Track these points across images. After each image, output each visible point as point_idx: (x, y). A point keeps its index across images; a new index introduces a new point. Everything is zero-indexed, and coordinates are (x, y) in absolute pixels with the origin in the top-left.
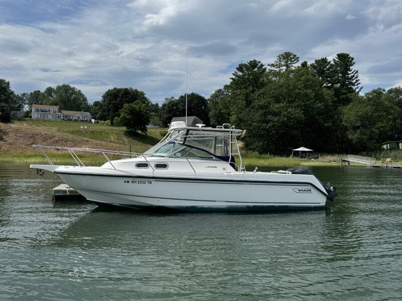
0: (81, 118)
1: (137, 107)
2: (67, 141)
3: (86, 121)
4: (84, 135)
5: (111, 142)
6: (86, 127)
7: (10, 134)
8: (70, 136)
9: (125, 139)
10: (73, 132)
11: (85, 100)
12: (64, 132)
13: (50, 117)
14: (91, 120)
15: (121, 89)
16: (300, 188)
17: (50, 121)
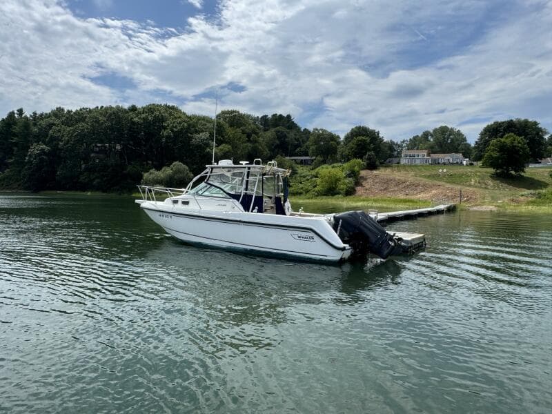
0: (451, 161)
1: (508, 141)
2: (418, 185)
3: (457, 163)
4: (441, 179)
5: (470, 186)
6: (445, 170)
7: (369, 180)
8: (425, 180)
9: (490, 182)
10: (429, 177)
11: (465, 140)
12: (421, 176)
13: (418, 162)
14: (461, 163)
15: (503, 123)
16: (300, 234)
17: (416, 166)
